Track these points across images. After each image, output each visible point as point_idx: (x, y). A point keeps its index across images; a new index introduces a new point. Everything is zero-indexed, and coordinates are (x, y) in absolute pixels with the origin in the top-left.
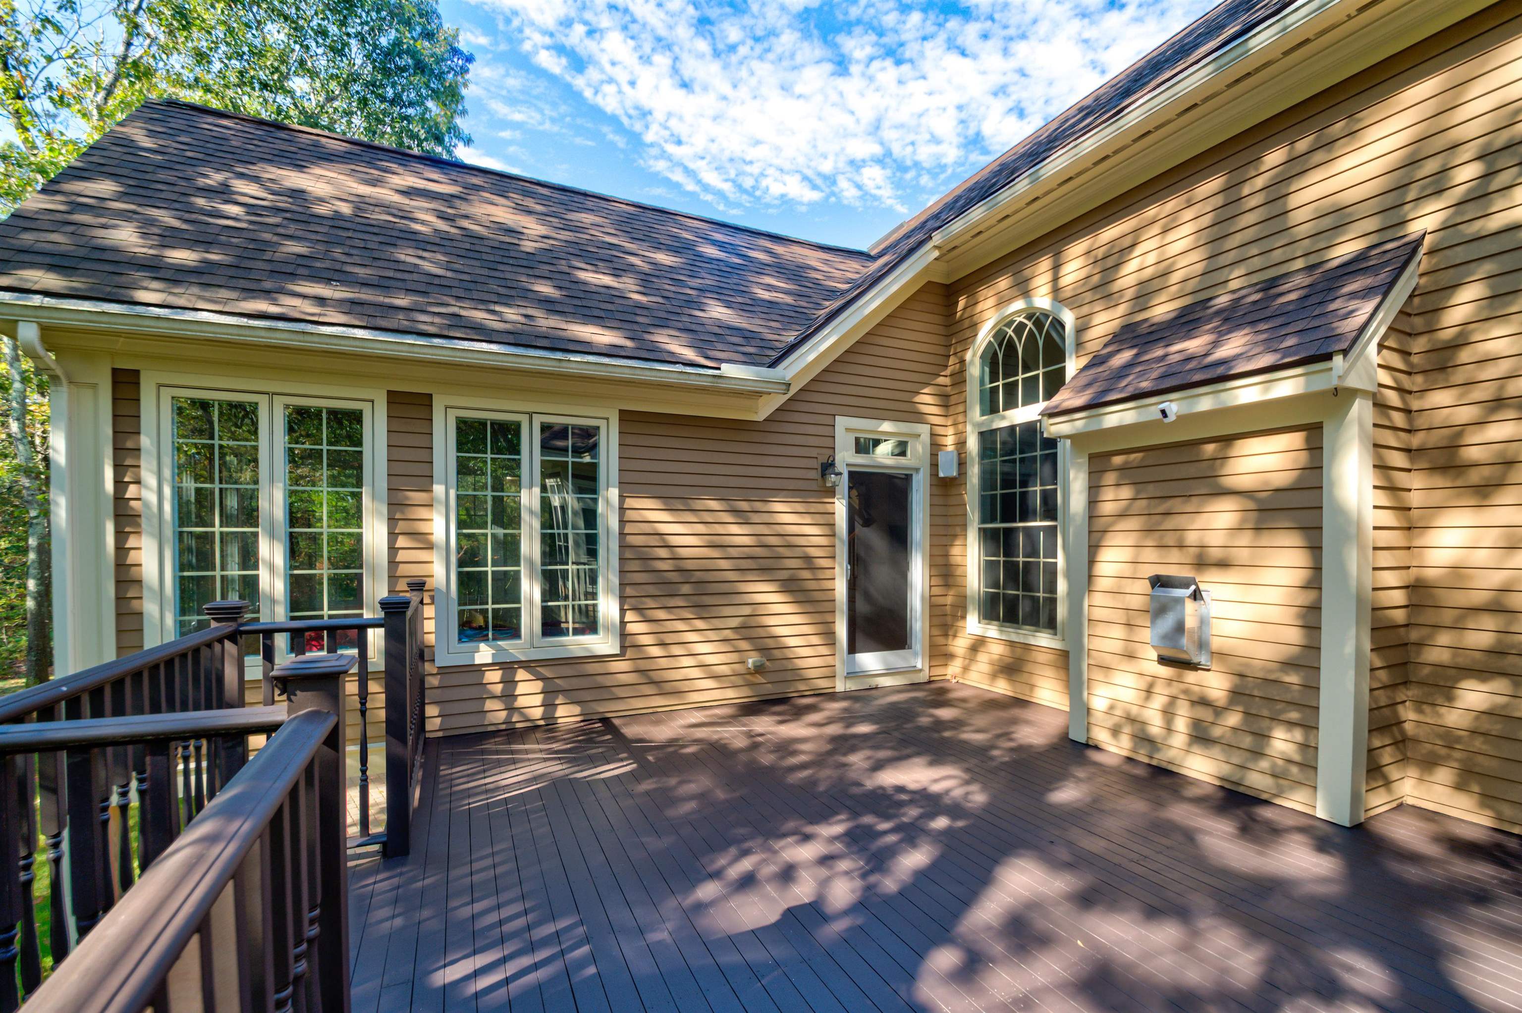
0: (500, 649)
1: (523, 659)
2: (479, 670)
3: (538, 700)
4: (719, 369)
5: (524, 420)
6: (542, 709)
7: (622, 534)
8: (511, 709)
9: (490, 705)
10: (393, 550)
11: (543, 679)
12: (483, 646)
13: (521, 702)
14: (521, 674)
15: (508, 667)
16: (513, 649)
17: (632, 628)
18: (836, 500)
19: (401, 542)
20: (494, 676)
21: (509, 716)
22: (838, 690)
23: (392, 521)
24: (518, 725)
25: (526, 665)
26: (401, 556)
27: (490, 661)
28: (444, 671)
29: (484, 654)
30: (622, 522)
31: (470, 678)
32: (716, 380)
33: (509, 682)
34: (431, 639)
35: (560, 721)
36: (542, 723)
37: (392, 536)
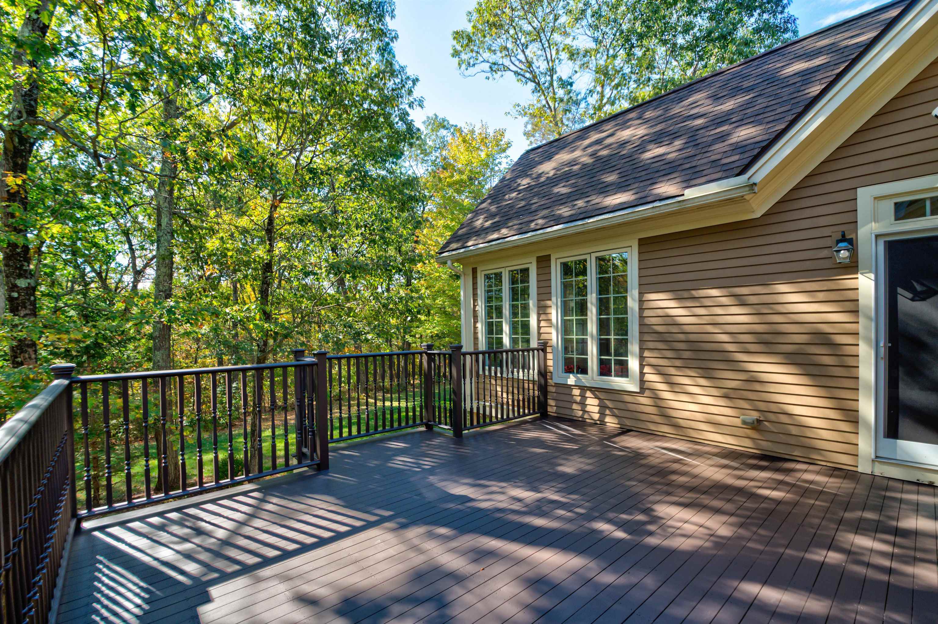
0: (578, 379)
1: (588, 385)
2: (570, 387)
3: (597, 409)
4: (683, 195)
5: (587, 257)
6: (598, 415)
7: (641, 317)
8: (585, 411)
9: (575, 406)
10: (539, 328)
11: (599, 399)
12: (571, 376)
13: (589, 408)
14: (588, 394)
15: (584, 389)
16: (584, 379)
17: (648, 377)
18: (859, 276)
19: (543, 324)
20: (576, 392)
21: (583, 414)
22: (860, 469)
23: (539, 315)
24: (588, 420)
25: (591, 389)
26: (543, 330)
27: (574, 384)
28: (557, 385)
29: (571, 380)
30: (641, 309)
31: (567, 391)
32: (681, 204)
33: (584, 397)
34: (551, 369)
35: (608, 424)
36: (598, 422)
37: (539, 321)
